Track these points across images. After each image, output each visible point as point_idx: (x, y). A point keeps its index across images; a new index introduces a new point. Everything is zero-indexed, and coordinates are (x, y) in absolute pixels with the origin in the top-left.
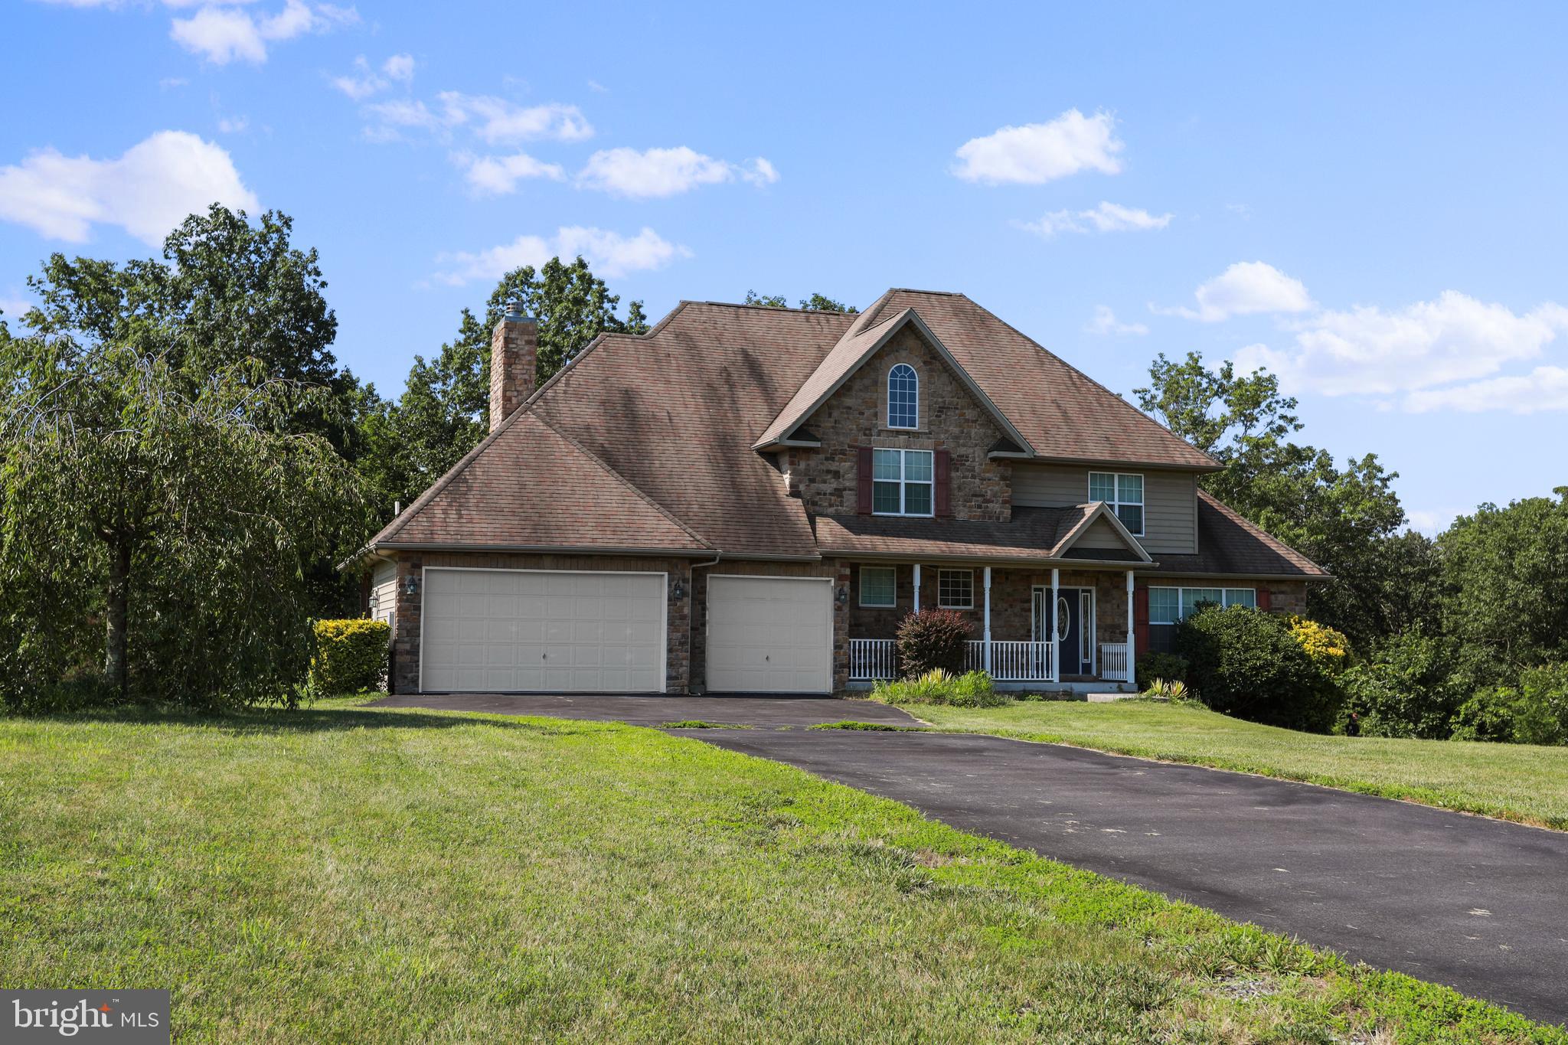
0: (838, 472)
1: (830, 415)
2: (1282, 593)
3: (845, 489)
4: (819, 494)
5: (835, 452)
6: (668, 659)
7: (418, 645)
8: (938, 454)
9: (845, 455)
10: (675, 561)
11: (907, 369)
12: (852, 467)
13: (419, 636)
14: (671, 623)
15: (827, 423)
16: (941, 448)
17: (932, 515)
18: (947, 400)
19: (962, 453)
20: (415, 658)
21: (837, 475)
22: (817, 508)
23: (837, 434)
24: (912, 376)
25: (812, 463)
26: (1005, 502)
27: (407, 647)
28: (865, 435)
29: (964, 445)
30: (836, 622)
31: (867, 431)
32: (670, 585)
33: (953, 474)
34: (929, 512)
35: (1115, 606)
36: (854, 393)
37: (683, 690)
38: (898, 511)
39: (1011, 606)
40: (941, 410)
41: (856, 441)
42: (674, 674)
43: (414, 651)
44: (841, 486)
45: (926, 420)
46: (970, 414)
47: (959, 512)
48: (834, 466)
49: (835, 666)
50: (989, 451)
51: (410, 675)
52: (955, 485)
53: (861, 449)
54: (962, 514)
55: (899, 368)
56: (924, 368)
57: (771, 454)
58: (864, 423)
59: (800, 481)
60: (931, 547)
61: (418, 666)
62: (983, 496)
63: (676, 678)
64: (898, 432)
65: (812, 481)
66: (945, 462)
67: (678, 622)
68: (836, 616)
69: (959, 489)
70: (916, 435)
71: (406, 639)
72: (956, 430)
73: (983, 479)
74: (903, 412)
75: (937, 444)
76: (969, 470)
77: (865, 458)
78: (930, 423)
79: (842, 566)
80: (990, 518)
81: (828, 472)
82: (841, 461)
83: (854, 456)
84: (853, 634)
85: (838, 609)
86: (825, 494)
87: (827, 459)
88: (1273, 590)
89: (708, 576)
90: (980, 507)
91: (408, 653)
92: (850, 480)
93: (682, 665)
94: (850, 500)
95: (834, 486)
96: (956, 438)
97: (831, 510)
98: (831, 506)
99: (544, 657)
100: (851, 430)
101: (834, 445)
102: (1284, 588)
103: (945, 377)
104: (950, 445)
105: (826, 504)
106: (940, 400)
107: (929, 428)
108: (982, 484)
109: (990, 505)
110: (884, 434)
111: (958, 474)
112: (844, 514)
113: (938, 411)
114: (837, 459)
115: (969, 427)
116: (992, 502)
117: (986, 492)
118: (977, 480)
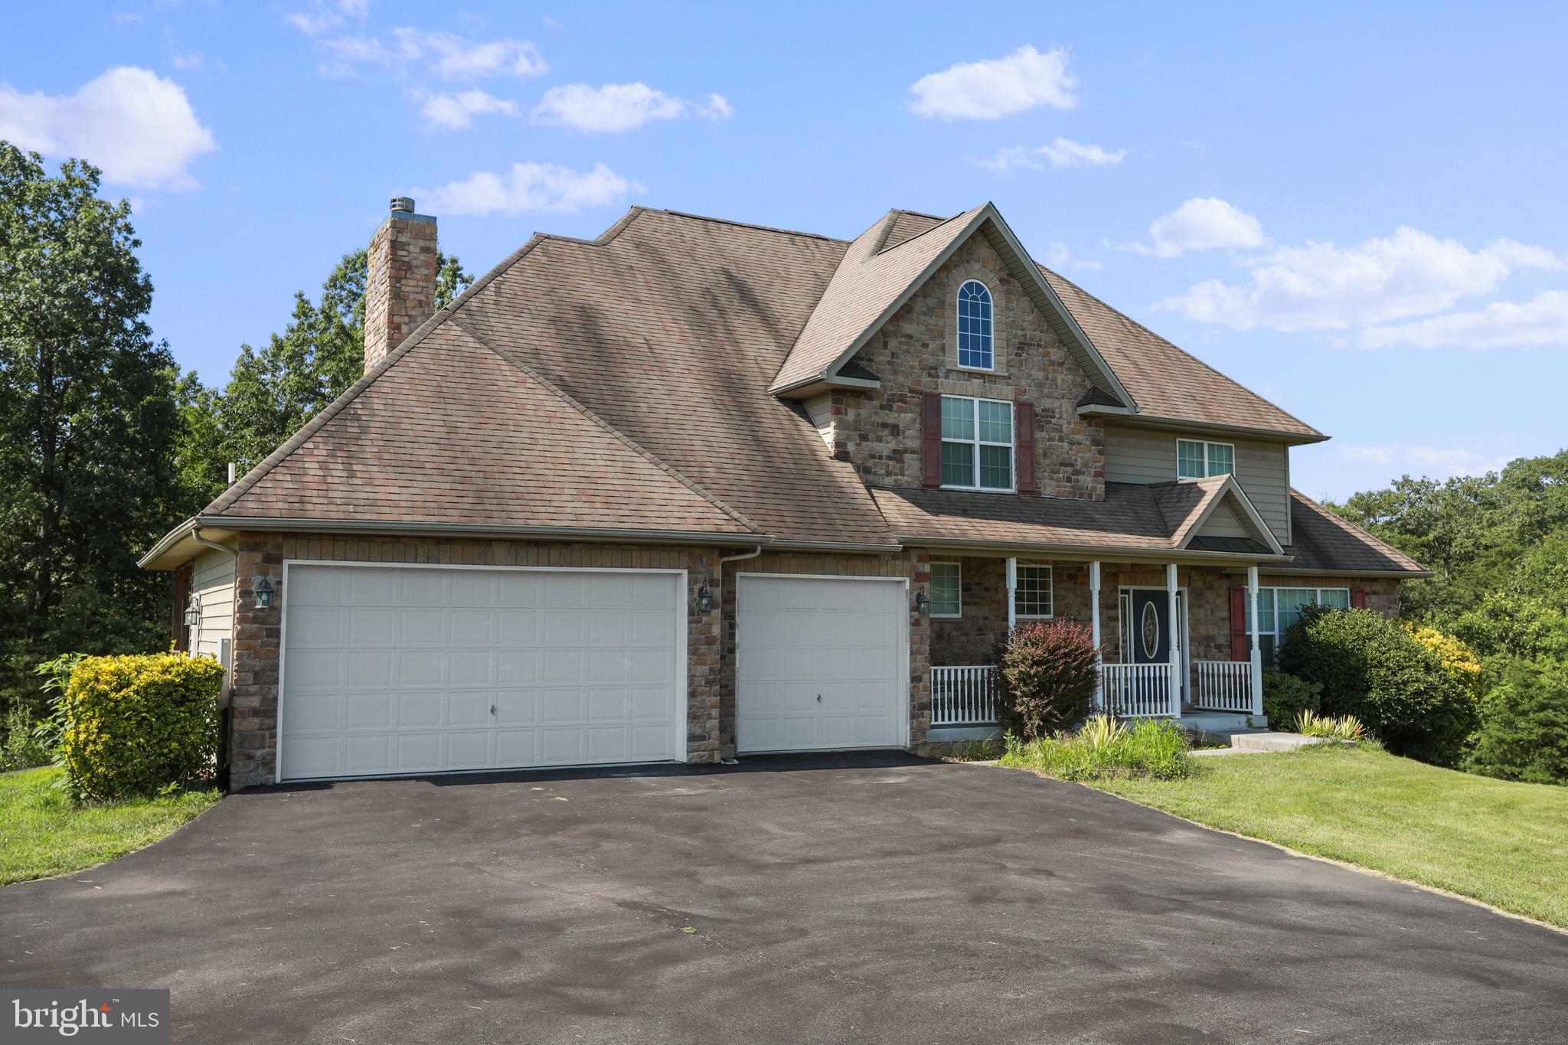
0: (897, 426)
1: (885, 345)
2: (1375, 593)
3: (906, 451)
4: (873, 457)
5: (892, 399)
6: (690, 707)
7: (275, 699)
8: (1019, 405)
9: (905, 402)
10: (698, 551)
11: (980, 288)
12: (914, 420)
13: (276, 682)
14: (693, 651)
15: (882, 357)
16: (1023, 398)
17: (1013, 490)
18: (1029, 333)
19: (1047, 406)
20: (269, 722)
21: (895, 430)
22: (874, 477)
23: (895, 372)
24: (985, 298)
25: (863, 412)
26: (1098, 474)
27: (255, 702)
28: (930, 375)
29: (1049, 396)
30: (912, 643)
31: (932, 371)
32: (691, 590)
33: (1038, 435)
34: (1008, 486)
35: (1209, 613)
36: (915, 316)
37: (712, 756)
38: (971, 483)
40: (1022, 346)
41: (919, 383)
42: (698, 732)
43: (268, 710)
44: (901, 447)
45: (1004, 360)
46: (1056, 354)
47: (1045, 487)
48: (891, 418)
49: (914, 707)
50: (1080, 405)
51: (259, 753)
52: (1040, 449)
53: (926, 396)
54: (1048, 490)
55: (969, 286)
56: (1000, 287)
57: (798, 400)
58: (929, 360)
59: (849, 438)
60: (1034, 534)
61: (274, 736)
62: (1072, 465)
63: (702, 738)
64: (971, 374)
65: (864, 438)
66: (1029, 417)
67: (703, 649)
68: (913, 634)
69: (1045, 454)
70: (992, 379)
71: (252, 689)
72: (1039, 375)
73: (1072, 443)
74: (975, 348)
75: (1020, 392)
76: (1055, 430)
77: (931, 407)
78: (1009, 364)
79: (920, 560)
80: (1081, 495)
81: (885, 425)
82: (901, 410)
83: (915, 404)
84: (936, 660)
85: (915, 621)
86: (880, 457)
87: (882, 407)
88: (1367, 590)
89: (738, 574)
90: (1069, 480)
91: (256, 713)
92: (912, 440)
93: (710, 717)
94: (913, 465)
95: (892, 445)
96: (1040, 385)
97: (889, 481)
98: (888, 474)
99: (493, 710)
100: (912, 367)
101: (892, 388)
102: (1377, 587)
103: (1025, 303)
104: (1032, 395)
105: (883, 472)
106: (1020, 333)
107: (1008, 370)
108: (1071, 449)
109: (1081, 478)
110: (954, 376)
111: (1044, 434)
112: (906, 486)
113: (1019, 348)
114: (895, 407)
115: (1055, 371)
116: (1083, 474)
117: (1076, 460)
118: (1065, 444)
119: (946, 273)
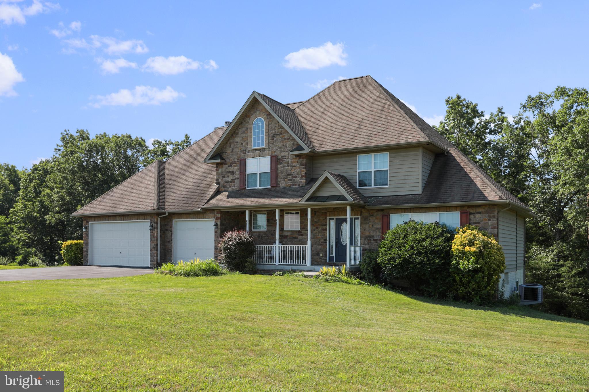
1: (230, 147)
3: (236, 179)
4: (226, 182)
5: (232, 163)
6: (151, 254)
8: (272, 157)
9: (236, 164)
10: (154, 215)
11: (260, 120)
12: (238, 169)
13: (88, 246)
14: (151, 240)
15: (229, 151)
16: (274, 154)
17: (270, 186)
18: (277, 130)
19: (283, 155)
21: (232, 173)
22: (225, 189)
24: (262, 122)
25: (223, 169)
27: (86, 249)
28: (243, 153)
30: (215, 238)
31: (244, 152)
32: (151, 225)
33: (279, 166)
35: (371, 226)
36: (239, 135)
37: (154, 266)
38: (257, 186)
39: (317, 228)
40: (274, 136)
41: (240, 156)
42: (152, 260)
44: (234, 178)
47: (282, 184)
48: (231, 169)
52: (279, 171)
53: (241, 160)
54: (283, 185)
55: (257, 120)
56: (266, 118)
58: (243, 148)
59: (219, 178)
62: (293, 175)
64: (256, 150)
65: (224, 177)
66: (275, 161)
69: (282, 172)
70: (263, 150)
72: (280, 144)
73: (293, 167)
74: (259, 140)
75: (272, 153)
76: (285, 163)
77: (243, 164)
78: (269, 143)
79: (217, 213)
80: (295, 185)
81: (229, 172)
82: (234, 166)
83: (238, 163)
85: (216, 232)
86: (228, 182)
87: (229, 166)
89: (173, 220)
90: (291, 180)
92: (237, 175)
94: (237, 184)
95: (232, 178)
97: (230, 189)
98: (230, 187)
100: (238, 152)
101: (232, 160)
104: (277, 153)
105: (228, 186)
106: (274, 131)
107: (269, 145)
108: (292, 169)
109: (296, 179)
110: (250, 152)
111: (281, 165)
112: (235, 190)
113: (273, 137)
114: (233, 166)
115: (286, 142)
116: (297, 177)
117: (294, 173)
118: (290, 168)
119: (248, 119)
